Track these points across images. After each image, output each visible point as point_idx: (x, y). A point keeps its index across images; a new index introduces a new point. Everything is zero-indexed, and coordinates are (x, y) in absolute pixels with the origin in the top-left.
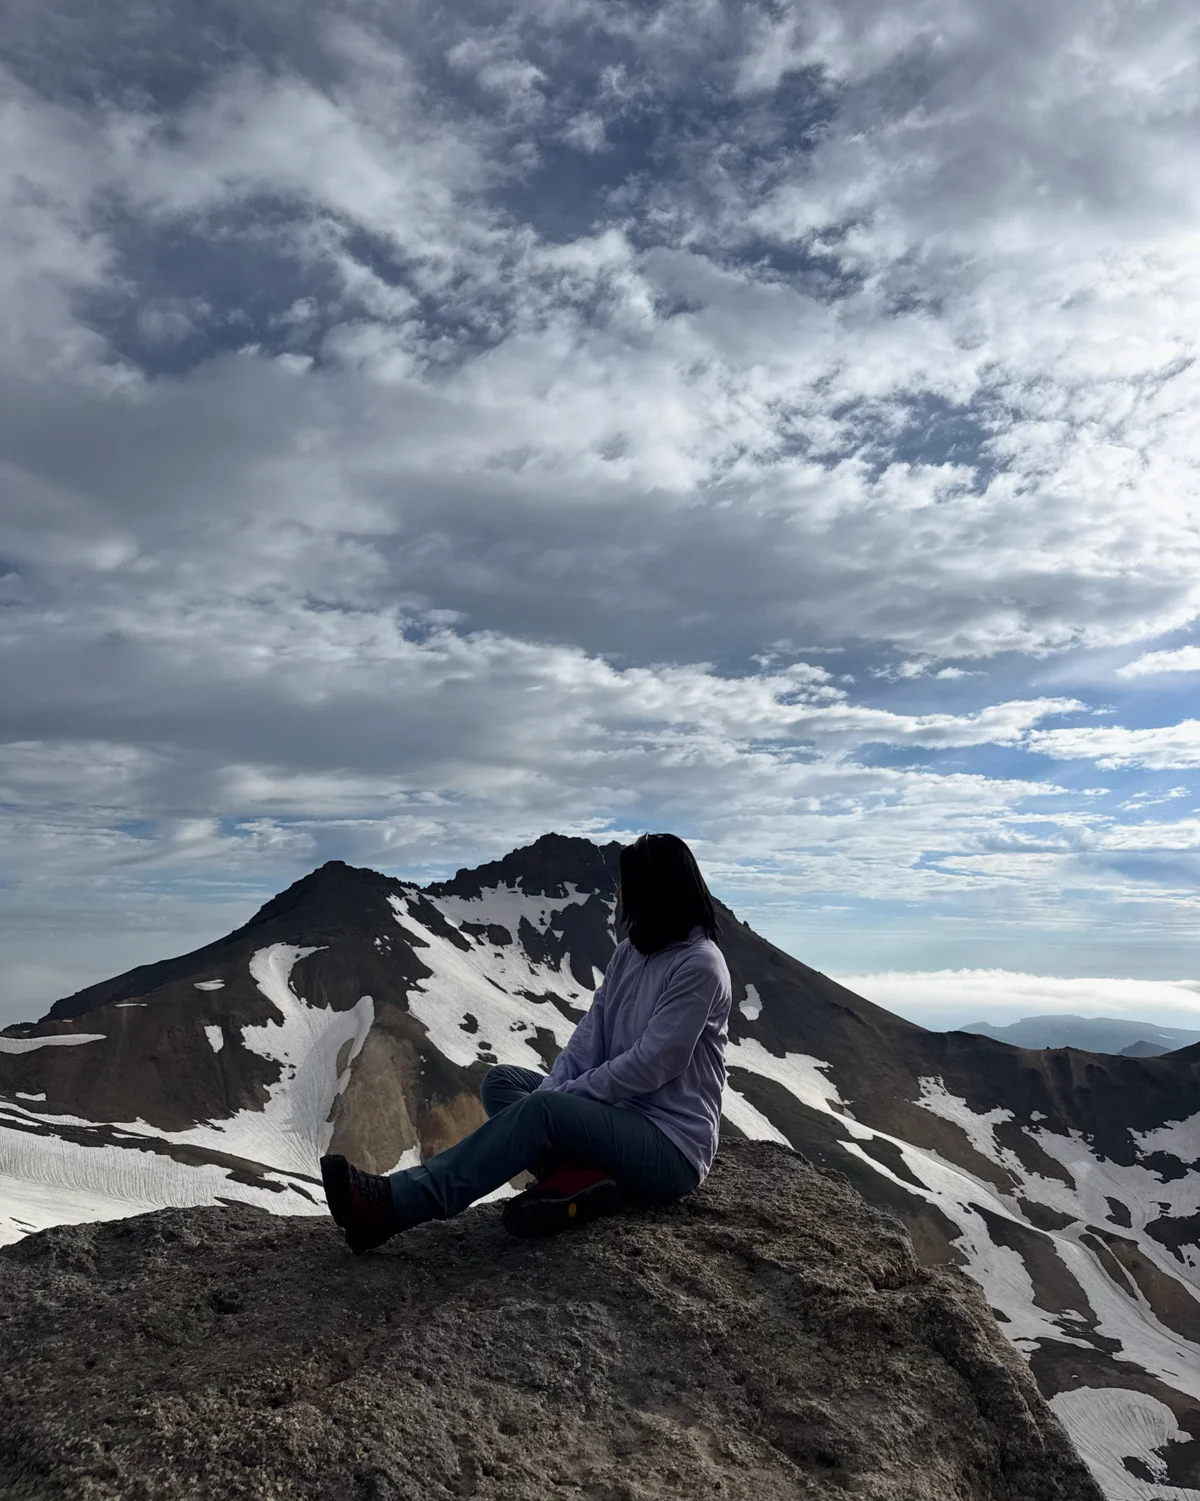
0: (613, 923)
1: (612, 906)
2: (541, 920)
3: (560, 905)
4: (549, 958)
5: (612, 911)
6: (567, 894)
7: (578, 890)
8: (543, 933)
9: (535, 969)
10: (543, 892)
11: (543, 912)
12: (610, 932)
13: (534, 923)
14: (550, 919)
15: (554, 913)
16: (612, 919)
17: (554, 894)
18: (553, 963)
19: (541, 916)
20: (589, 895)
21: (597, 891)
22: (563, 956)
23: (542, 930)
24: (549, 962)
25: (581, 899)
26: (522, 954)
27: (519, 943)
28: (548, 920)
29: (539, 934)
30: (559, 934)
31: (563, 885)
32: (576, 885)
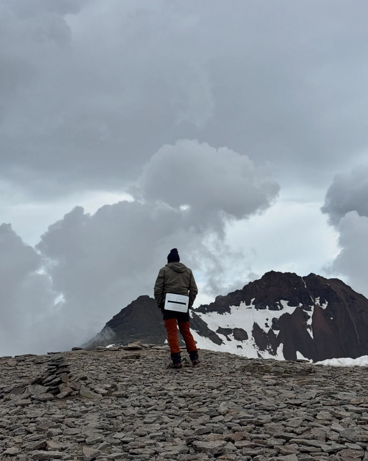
0: (310, 324)
1: (310, 313)
2: (266, 324)
3: (277, 314)
4: (270, 347)
5: (310, 317)
6: (282, 308)
7: (289, 305)
8: (267, 332)
9: (261, 354)
10: (267, 307)
11: (267, 319)
12: (308, 330)
13: (262, 326)
14: (271, 323)
15: (274, 320)
16: (310, 322)
17: (274, 307)
18: (272, 350)
19: (266, 322)
20: (295, 308)
21: (301, 305)
22: (279, 346)
23: (267, 330)
24: (270, 350)
25: (291, 310)
26: (254, 345)
27: (252, 339)
28: (270, 324)
29: (265, 332)
30: (277, 332)
31: (280, 302)
32: (288, 302)
